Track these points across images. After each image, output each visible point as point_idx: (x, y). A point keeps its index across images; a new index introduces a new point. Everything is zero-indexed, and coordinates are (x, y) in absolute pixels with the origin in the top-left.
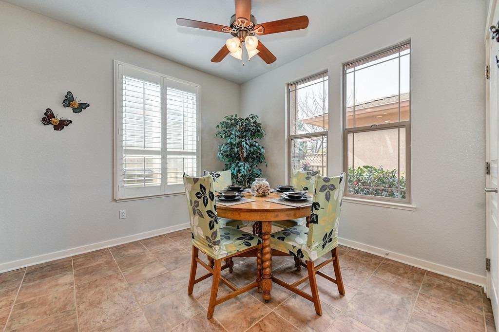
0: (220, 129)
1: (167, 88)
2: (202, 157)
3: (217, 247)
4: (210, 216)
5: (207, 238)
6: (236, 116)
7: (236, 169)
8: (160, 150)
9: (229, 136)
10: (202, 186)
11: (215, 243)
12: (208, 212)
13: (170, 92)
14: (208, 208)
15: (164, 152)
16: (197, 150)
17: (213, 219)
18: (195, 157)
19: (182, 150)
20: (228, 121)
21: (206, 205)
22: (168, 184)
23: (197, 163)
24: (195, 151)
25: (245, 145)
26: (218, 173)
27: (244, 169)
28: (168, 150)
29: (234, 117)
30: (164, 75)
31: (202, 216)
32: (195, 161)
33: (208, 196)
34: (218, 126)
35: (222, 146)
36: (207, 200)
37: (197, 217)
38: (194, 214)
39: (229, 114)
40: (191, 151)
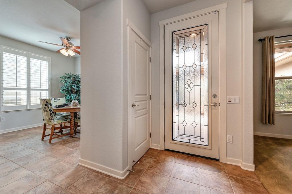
0: (61, 79)
1: (31, 59)
2: (52, 91)
3: (53, 121)
4: (50, 111)
5: (49, 118)
6: (71, 73)
7: (69, 97)
8: (26, 88)
9: (66, 83)
10: (47, 102)
11: (52, 120)
12: (49, 110)
13: (32, 60)
14: (49, 109)
15: (29, 89)
16: (49, 88)
17: (51, 112)
18: (48, 91)
19: (40, 88)
20: (66, 76)
21: (48, 108)
22: (31, 104)
23: (49, 94)
24: (48, 89)
25: (74, 87)
26: (58, 98)
27: (73, 97)
28: (31, 88)
29: (70, 74)
30: (28, 52)
31: (47, 112)
32: (48, 93)
33: (49, 105)
34: (61, 78)
35: (63, 86)
36: (49, 106)
37: (45, 112)
38: (44, 112)
39: (67, 73)
40: (46, 89)
